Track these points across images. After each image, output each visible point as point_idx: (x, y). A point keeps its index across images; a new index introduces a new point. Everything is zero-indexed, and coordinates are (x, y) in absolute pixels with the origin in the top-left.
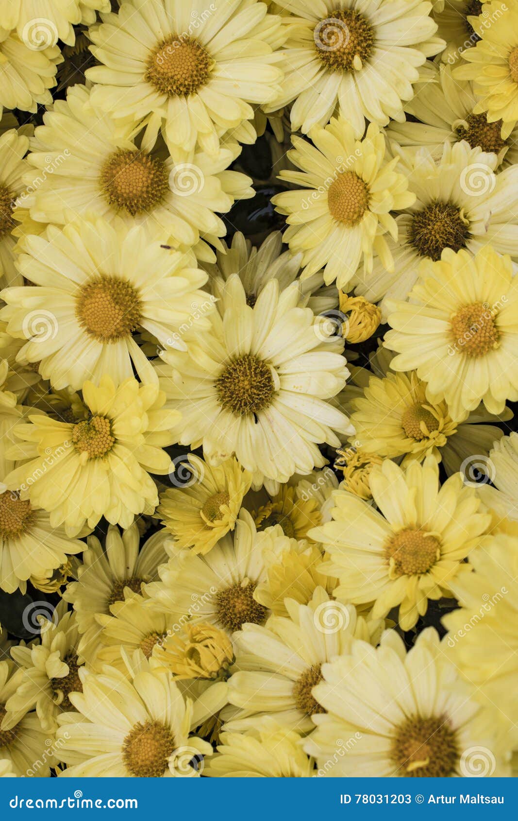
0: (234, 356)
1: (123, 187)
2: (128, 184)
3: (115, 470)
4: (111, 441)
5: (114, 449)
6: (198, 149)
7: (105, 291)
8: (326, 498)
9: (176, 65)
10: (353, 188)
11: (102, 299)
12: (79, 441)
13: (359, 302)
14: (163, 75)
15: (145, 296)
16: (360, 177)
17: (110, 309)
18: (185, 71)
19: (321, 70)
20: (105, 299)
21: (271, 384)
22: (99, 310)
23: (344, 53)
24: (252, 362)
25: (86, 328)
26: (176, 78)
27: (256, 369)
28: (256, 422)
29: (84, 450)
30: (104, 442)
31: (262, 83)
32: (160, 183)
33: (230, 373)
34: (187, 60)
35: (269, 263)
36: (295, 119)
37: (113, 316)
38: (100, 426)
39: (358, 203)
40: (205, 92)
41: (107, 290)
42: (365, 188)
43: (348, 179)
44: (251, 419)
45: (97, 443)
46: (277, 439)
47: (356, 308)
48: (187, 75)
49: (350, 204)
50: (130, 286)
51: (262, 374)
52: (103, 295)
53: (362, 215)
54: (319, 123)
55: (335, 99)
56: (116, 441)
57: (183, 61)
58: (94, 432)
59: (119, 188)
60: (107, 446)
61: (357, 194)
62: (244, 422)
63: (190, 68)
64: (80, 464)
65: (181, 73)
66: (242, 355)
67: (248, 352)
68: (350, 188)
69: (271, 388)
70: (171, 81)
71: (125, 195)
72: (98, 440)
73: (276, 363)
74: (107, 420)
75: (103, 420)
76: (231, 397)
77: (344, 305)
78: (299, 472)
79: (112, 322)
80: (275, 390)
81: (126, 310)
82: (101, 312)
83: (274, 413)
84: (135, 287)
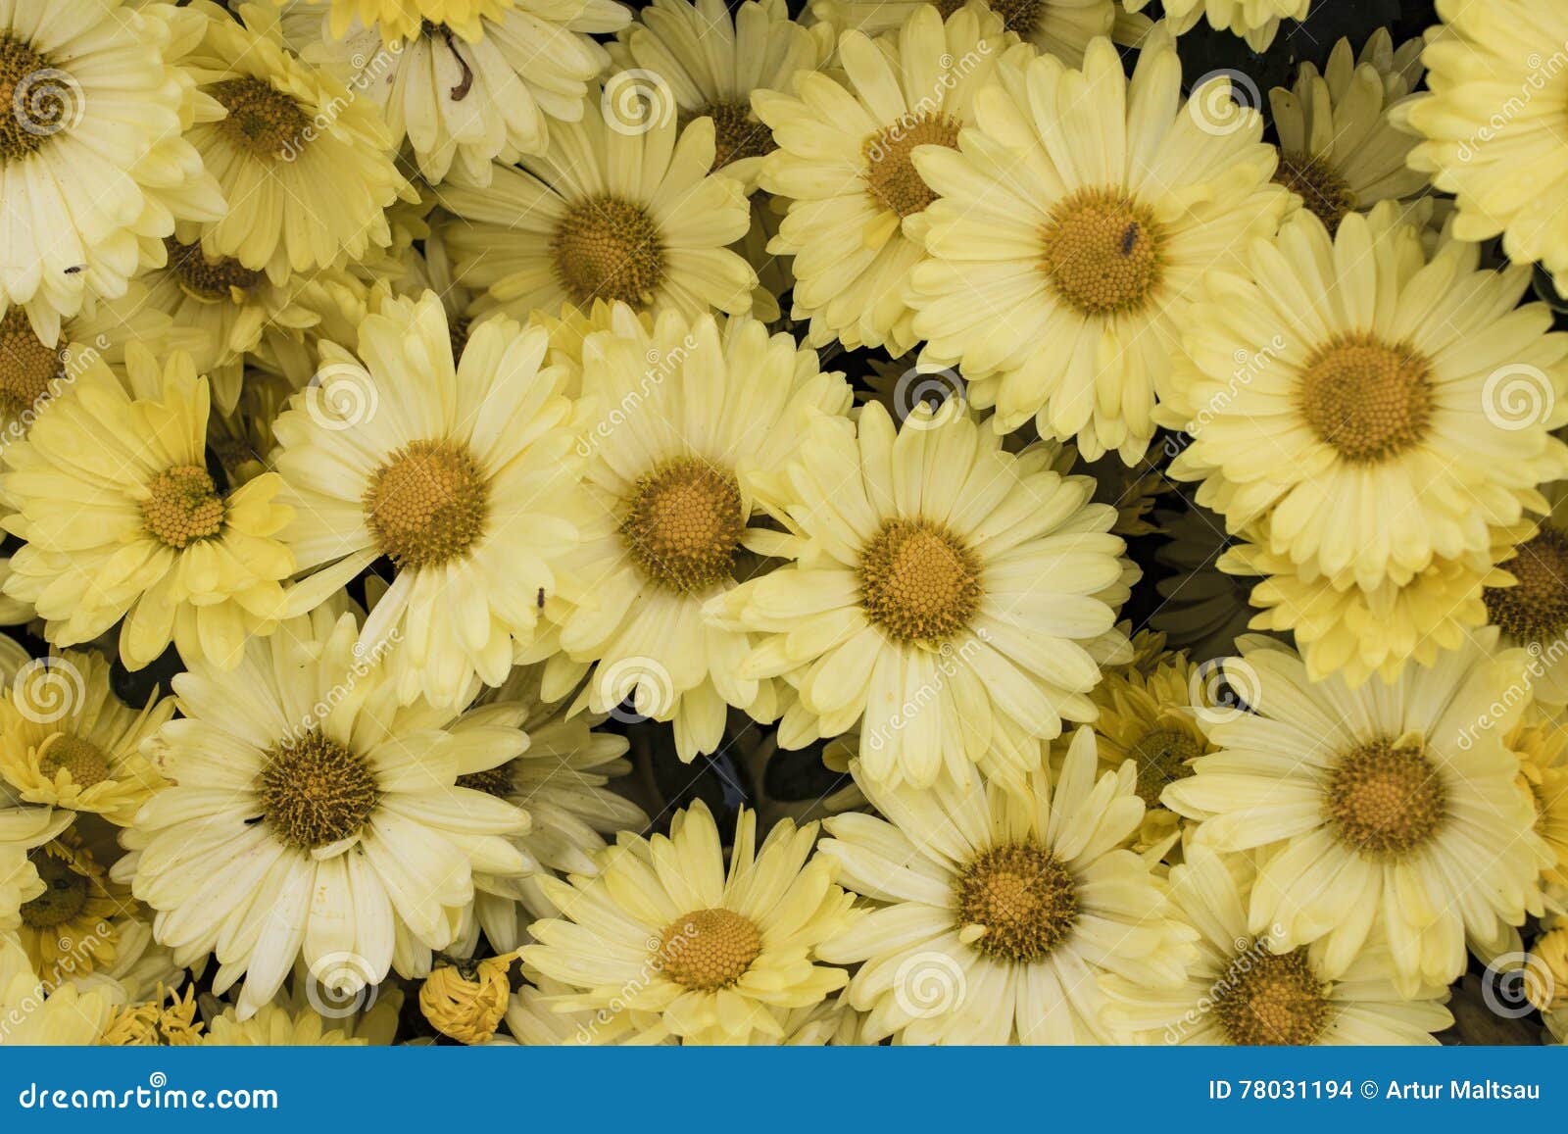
0: (373, 762)
1: (669, 503)
2: (675, 511)
3: (120, 555)
4: (177, 540)
5: (163, 549)
6: (757, 637)
7: (457, 492)
8: (122, 981)
9: (914, 575)
10: (725, 956)
11: (441, 489)
12: (172, 478)
13: (496, 996)
14: (896, 552)
15: (457, 571)
16: (750, 967)
17: (421, 505)
18: (905, 595)
19: (956, 864)
20: (442, 493)
21: (322, 841)
22: (418, 484)
23: (987, 904)
24: (361, 798)
25: (390, 463)
26: (892, 578)
27: (347, 807)
28: (249, 822)
29: (154, 490)
30: (172, 528)
31: (901, 746)
32: (685, 574)
33: (333, 756)
34: (928, 596)
35: (581, 813)
36: (845, 824)
37: (410, 513)
38: (202, 517)
39: (697, 970)
40: (873, 640)
41: (460, 495)
42: (728, 980)
43: (743, 943)
44: (254, 811)
45: (168, 513)
46: (218, 869)
47: (484, 989)
48: (899, 600)
49: (692, 954)
50: (475, 539)
51: (339, 821)
52: (449, 489)
53: (675, 982)
54: (843, 871)
55: (898, 898)
56: (179, 550)
57: (925, 588)
58: (189, 506)
59: (666, 496)
60: (166, 534)
61: (713, 966)
62: (246, 798)
63: (915, 604)
64: (125, 485)
65: (902, 587)
66: (374, 778)
67: (382, 787)
68: (724, 949)
69: (315, 842)
70: (885, 569)
71: (653, 508)
72: (175, 516)
73: (366, 846)
74: (216, 529)
75: (215, 520)
76: (288, 764)
77: (491, 967)
78: (159, 919)
79: (399, 513)
80: (313, 851)
81: (425, 536)
82: (414, 489)
83: (270, 853)
84: (474, 550)
